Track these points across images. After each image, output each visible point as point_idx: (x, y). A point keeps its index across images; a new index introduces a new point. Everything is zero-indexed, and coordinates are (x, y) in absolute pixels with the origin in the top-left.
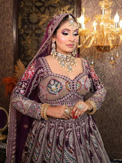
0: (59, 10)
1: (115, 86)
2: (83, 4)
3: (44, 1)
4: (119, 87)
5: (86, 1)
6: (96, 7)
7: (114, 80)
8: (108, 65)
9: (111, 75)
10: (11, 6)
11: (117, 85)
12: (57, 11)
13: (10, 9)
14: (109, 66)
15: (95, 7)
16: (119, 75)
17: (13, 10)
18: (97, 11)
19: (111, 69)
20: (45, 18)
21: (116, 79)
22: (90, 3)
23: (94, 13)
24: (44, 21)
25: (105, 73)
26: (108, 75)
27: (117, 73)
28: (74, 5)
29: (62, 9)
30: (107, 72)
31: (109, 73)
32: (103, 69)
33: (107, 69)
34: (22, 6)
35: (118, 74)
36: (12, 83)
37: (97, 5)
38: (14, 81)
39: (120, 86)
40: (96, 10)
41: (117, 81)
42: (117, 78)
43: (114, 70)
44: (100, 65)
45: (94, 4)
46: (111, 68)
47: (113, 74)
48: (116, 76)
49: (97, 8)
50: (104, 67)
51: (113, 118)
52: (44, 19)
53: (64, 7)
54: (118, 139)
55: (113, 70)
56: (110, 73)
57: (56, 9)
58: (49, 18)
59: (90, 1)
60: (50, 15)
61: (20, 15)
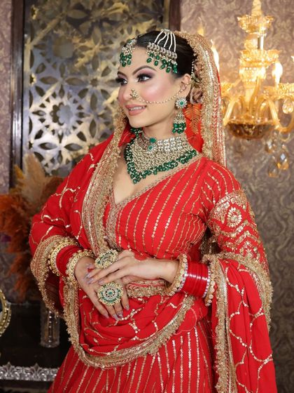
0: (126, 31)
2: (183, 21)
3: (91, 9)
4: (266, 219)
5: (191, 12)
6: (216, 29)
7: (256, 202)
8: (241, 167)
10: (6, 16)
11: (263, 214)
12: (122, 32)
13: (5, 23)
14: (244, 170)
15: (213, 27)
16: (267, 191)
17: (13, 26)
18: (219, 37)
19: (250, 176)
20: (91, 49)
21: (260, 202)
22: (202, 17)
24: (89, 57)
27: (261, 187)
28: (161, 19)
29: (134, 28)
34: (34, 17)
35: (265, 188)
36: (13, 210)
37: (217, 22)
38: (18, 206)
39: (269, 218)
40: (216, 35)
41: (263, 206)
42: (263, 199)
43: (255, 178)
45: (212, 20)
46: (248, 174)
47: (253, 188)
48: (261, 193)
49: (217, 31)
52: (89, 52)
53: (139, 24)
55: (253, 179)
56: (247, 187)
57: (120, 29)
58: (101, 49)
59: (202, 13)
60: (103, 43)
61: (29, 40)
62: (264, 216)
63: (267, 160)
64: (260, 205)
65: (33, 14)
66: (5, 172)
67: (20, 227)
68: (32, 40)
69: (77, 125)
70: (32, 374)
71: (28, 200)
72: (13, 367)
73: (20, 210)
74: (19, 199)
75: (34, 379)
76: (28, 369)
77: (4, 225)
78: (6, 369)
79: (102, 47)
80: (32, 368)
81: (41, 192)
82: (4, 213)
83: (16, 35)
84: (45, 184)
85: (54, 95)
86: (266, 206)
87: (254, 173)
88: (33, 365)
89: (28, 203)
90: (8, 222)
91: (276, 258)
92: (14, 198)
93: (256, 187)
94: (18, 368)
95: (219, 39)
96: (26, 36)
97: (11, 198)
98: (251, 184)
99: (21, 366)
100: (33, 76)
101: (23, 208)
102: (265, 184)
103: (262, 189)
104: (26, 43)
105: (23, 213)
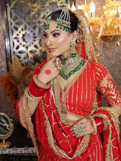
1: (115, 74)
4: (119, 75)
7: (114, 68)
8: (107, 53)
9: (110, 64)
11: (117, 73)
14: (108, 55)
16: (119, 63)
19: (111, 57)
20: (36, 7)
21: (116, 68)
24: (36, 11)
25: (105, 62)
31: (108, 61)
33: (107, 58)
35: (117, 62)
42: (117, 67)
43: (113, 58)
46: (110, 57)
47: (112, 63)
48: (116, 64)
50: (103, 56)
52: (35, 9)
55: (112, 59)
56: (110, 62)
60: (41, 4)
61: (9, 6)
62: (118, 74)
63: (117, 50)
64: (116, 69)
66: (5, 65)
67: (13, 89)
68: (10, 6)
69: (33, 42)
70: (25, 150)
71: (15, 77)
72: (17, 148)
73: (13, 82)
74: (12, 77)
75: (26, 152)
76: (23, 148)
77: (6, 89)
78: (13, 149)
79: (41, 6)
80: (25, 148)
81: (21, 74)
82: (6, 84)
83: (2, 5)
84: (23, 70)
85: (22, 30)
86: (119, 69)
87: (112, 56)
88: (25, 147)
89: (16, 78)
90: (8, 88)
92: (9, 77)
93: (114, 62)
94: (19, 148)
96: (7, 4)
97: (8, 77)
98: (111, 61)
99: (20, 148)
100: (12, 22)
101: (14, 80)
102: (117, 60)
103: (116, 63)
104: (7, 7)
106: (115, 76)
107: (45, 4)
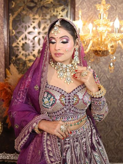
0: (52, 11)
1: (110, 89)
2: (77, 6)
3: (37, 2)
4: (114, 90)
5: (80, 2)
6: (91, 9)
7: (109, 83)
8: (103, 68)
9: (106, 78)
10: (1, 6)
11: (112, 87)
12: (51, 11)
13: (1, 9)
14: (104, 69)
15: (89, 8)
16: (114, 78)
17: (4, 10)
18: (92, 12)
20: (38, 19)
21: (111, 82)
22: (85, 4)
23: (88, 15)
24: (37, 23)
25: (100, 75)
26: (103, 77)
27: (112, 76)
28: (67, 6)
29: (56, 10)
30: (102, 75)
31: (104, 75)
32: (98, 72)
33: (102, 72)
34: (13, 6)
35: (113, 76)
36: (5, 89)
37: (91, 6)
38: (7, 87)
39: (115, 89)
40: (91, 11)
41: (112, 84)
42: (112, 81)
44: (95, 67)
45: (89, 5)
46: (106, 71)
47: (108, 77)
48: (112, 79)
49: (91, 10)
50: (99, 70)
51: (109, 121)
52: (36, 20)
53: (58, 8)
54: (113, 142)
56: (105, 76)
57: (50, 10)
58: (42, 19)
59: (84, 2)
60: (43, 16)
62: (113, 89)
65: (13, 5)
67: (8, 96)
68: (12, 16)
69: (32, 51)
71: (11, 84)
74: (7, 84)
77: (1, 95)
78: (3, 155)
79: (42, 18)
81: (17, 81)
82: (1, 90)
83: (6, 14)
84: (19, 78)
85: (22, 39)
86: (114, 84)
87: (108, 70)
90: (3, 94)
91: (118, 106)
92: (5, 84)
93: (109, 76)
95: (92, 13)
96: (10, 14)
98: (107, 75)
99: (9, 154)
100: (13, 31)
101: (9, 88)
102: (113, 75)
103: (112, 77)
104: (10, 17)
105: (9, 90)
106: (110, 90)
107: (46, 16)
